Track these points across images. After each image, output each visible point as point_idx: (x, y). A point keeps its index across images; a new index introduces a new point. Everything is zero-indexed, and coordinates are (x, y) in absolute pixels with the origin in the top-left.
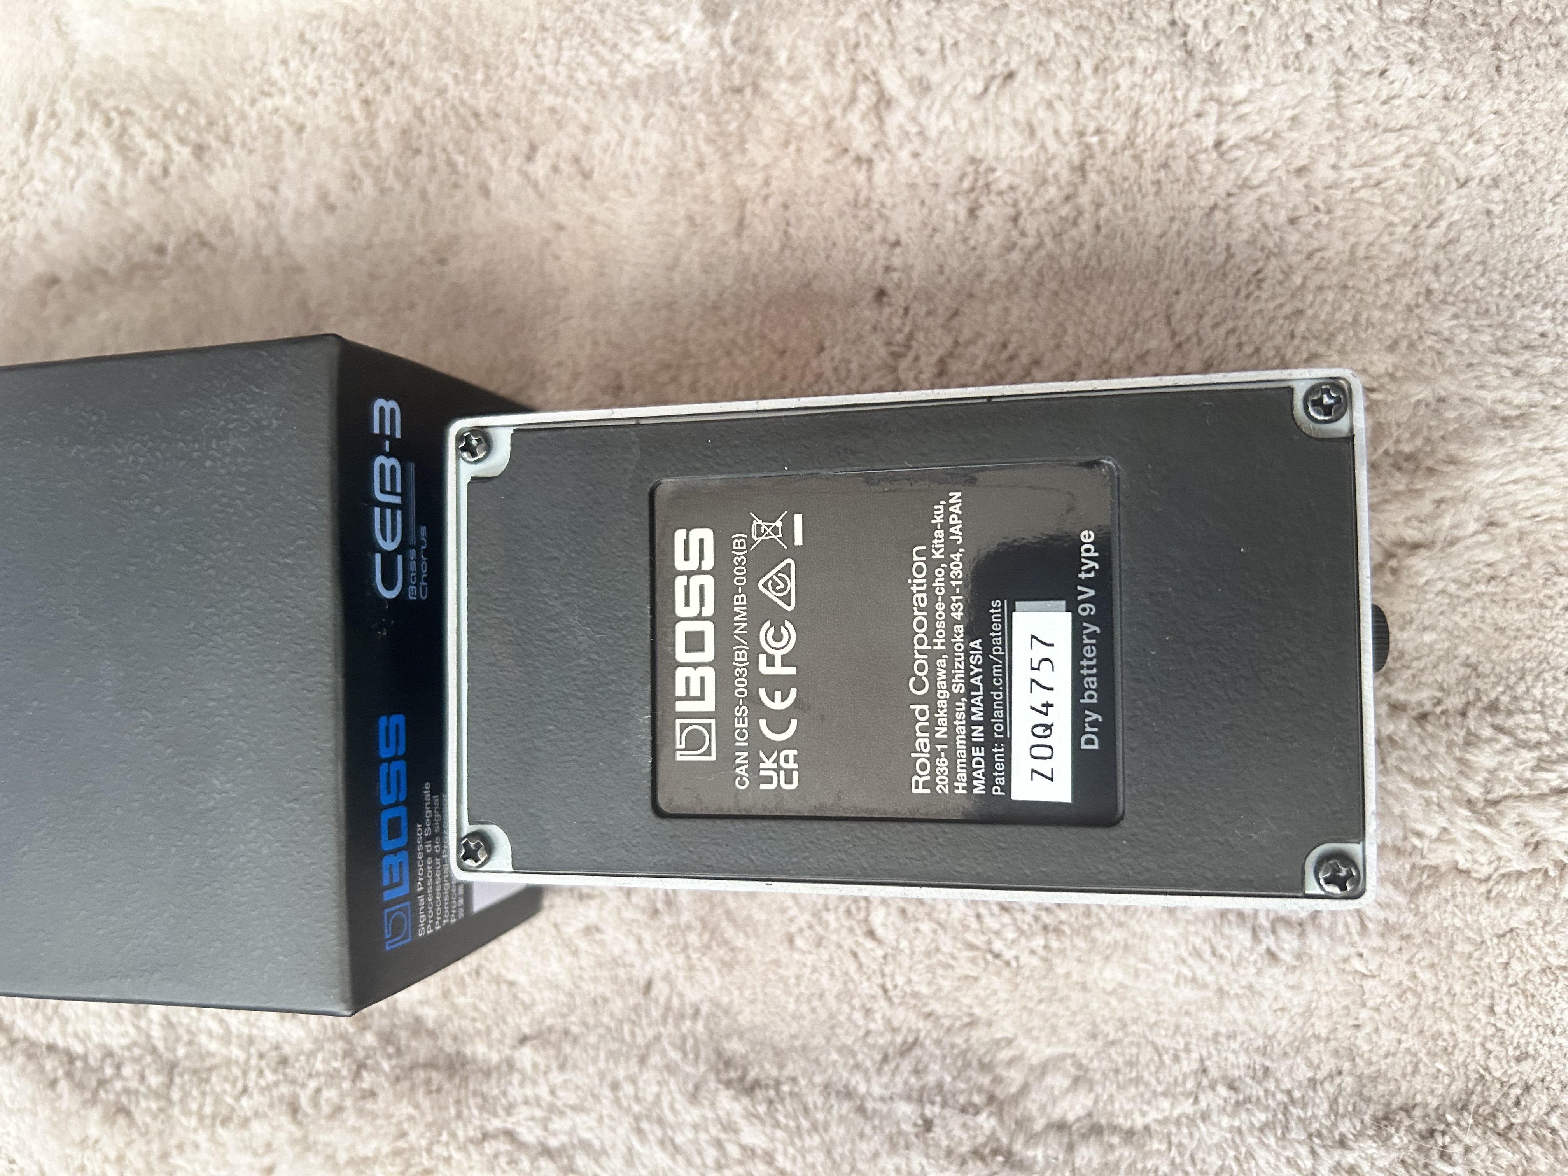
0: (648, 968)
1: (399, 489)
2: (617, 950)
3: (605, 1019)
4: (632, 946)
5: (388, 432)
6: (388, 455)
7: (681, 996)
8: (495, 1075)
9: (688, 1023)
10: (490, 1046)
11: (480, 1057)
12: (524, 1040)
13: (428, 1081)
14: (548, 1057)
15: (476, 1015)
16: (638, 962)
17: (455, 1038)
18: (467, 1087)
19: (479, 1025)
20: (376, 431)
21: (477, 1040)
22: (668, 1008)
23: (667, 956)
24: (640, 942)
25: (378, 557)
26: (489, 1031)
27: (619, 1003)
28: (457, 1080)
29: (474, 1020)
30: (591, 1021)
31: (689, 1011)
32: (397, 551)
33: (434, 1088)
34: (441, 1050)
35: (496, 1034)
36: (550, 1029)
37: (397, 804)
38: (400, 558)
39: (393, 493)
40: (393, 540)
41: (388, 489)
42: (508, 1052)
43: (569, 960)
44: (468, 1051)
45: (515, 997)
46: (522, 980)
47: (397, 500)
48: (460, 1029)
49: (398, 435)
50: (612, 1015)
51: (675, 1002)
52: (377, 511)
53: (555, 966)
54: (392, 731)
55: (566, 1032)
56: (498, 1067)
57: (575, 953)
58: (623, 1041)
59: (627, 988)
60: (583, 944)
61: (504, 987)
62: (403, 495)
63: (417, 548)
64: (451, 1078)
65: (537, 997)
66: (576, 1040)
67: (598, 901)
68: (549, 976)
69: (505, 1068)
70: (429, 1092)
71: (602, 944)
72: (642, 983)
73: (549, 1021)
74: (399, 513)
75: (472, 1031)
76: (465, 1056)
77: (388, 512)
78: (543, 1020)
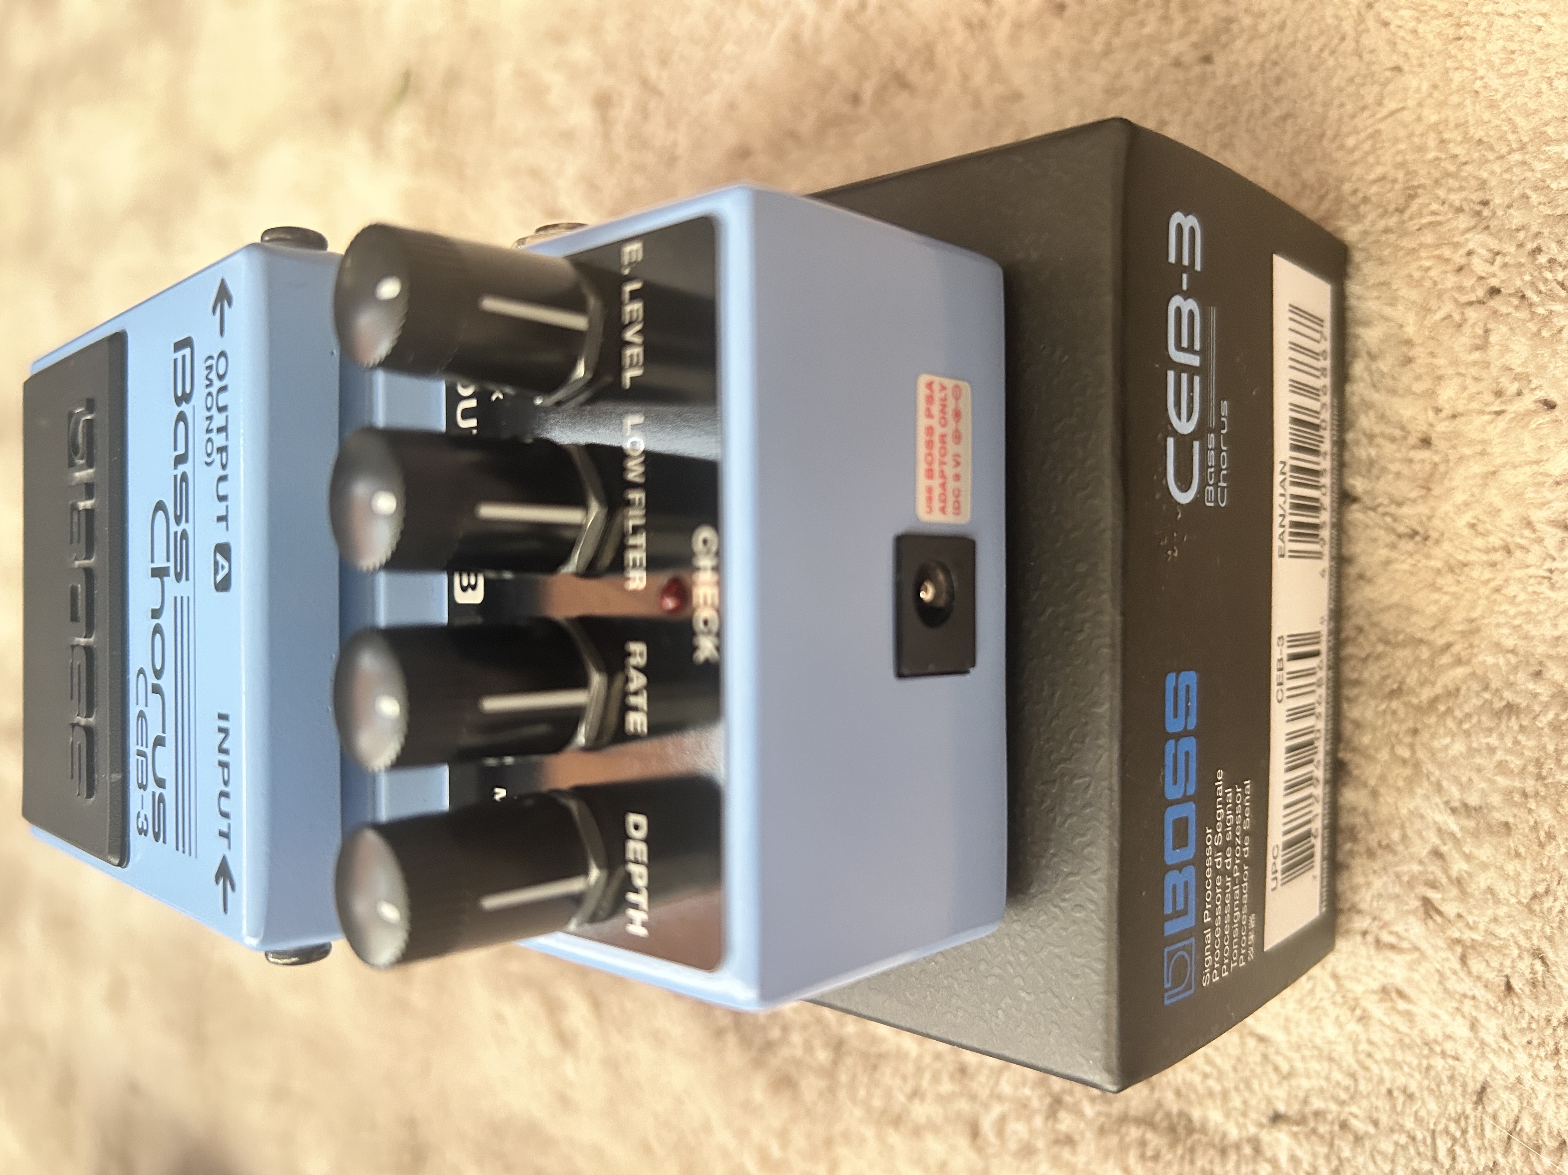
0: (1485, 1067)
1: (1197, 347)
2: (1433, 1031)
3: (1409, 1123)
4: (1461, 1029)
5: (1186, 262)
6: (1186, 296)
7: (1537, 1118)
8: (1233, 1157)
9: (1547, 1161)
10: (1227, 1115)
11: (1211, 1125)
12: (1277, 1118)
13: (1143, 1143)
14: (1315, 1155)
15: (1208, 1069)
16: (1469, 1055)
17: (1178, 1093)
18: (1192, 1162)
19: (1211, 1083)
20: (1172, 259)
21: (1209, 1102)
22: (1514, 1131)
23: (1522, 1058)
24: (1474, 1025)
25: (1171, 442)
26: (1225, 1095)
27: (1432, 1105)
28: (1180, 1151)
29: (1206, 1076)
30: (1384, 1119)
31: (1552, 1144)
32: (1193, 436)
33: (1149, 1153)
34: (1159, 1104)
35: (1236, 1102)
36: (1317, 1114)
37: (1186, 799)
38: (1196, 445)
39: (1190, 350)
40: (1189, 418)
41: (1185, 344)
42: (1252, 1130)
43: (1353, 1027)
44: (1196, 1114)
45: (1265, 1057)
46: (1279, 1037)
47: (1195, 361)
48: (1184, 1080)
49: (1198, 268)
50: (1418, 1120)
51: (1527, 1124)
52: (1171, 375)
53: (1331, 1032)
54: (1182, 693)
55: (1344, 1126)
56: (1238, 1147)
57: (1364, 1019)
58: (1435, 1159)
59: (1446, 1088)
60: (1377, 1010)
61: (1251, 1043)
62: (1203, 353)
63: (1217, 431)
64: (1173, 1145)
65: (1299, 1065)
66: (1358, 1139)
67: (1408, 957)
68: (1318, 1041)
69: (1247, 1150)
70: (1142, 1157)
71: (1409, 1016)
72: (1476, 1086)
73: (1317, 1104)
74: (1197, 379)
75: (1200, 1088)
76: (1190, 1120)
77: (1184, 377)
78: (1306, 1101)
